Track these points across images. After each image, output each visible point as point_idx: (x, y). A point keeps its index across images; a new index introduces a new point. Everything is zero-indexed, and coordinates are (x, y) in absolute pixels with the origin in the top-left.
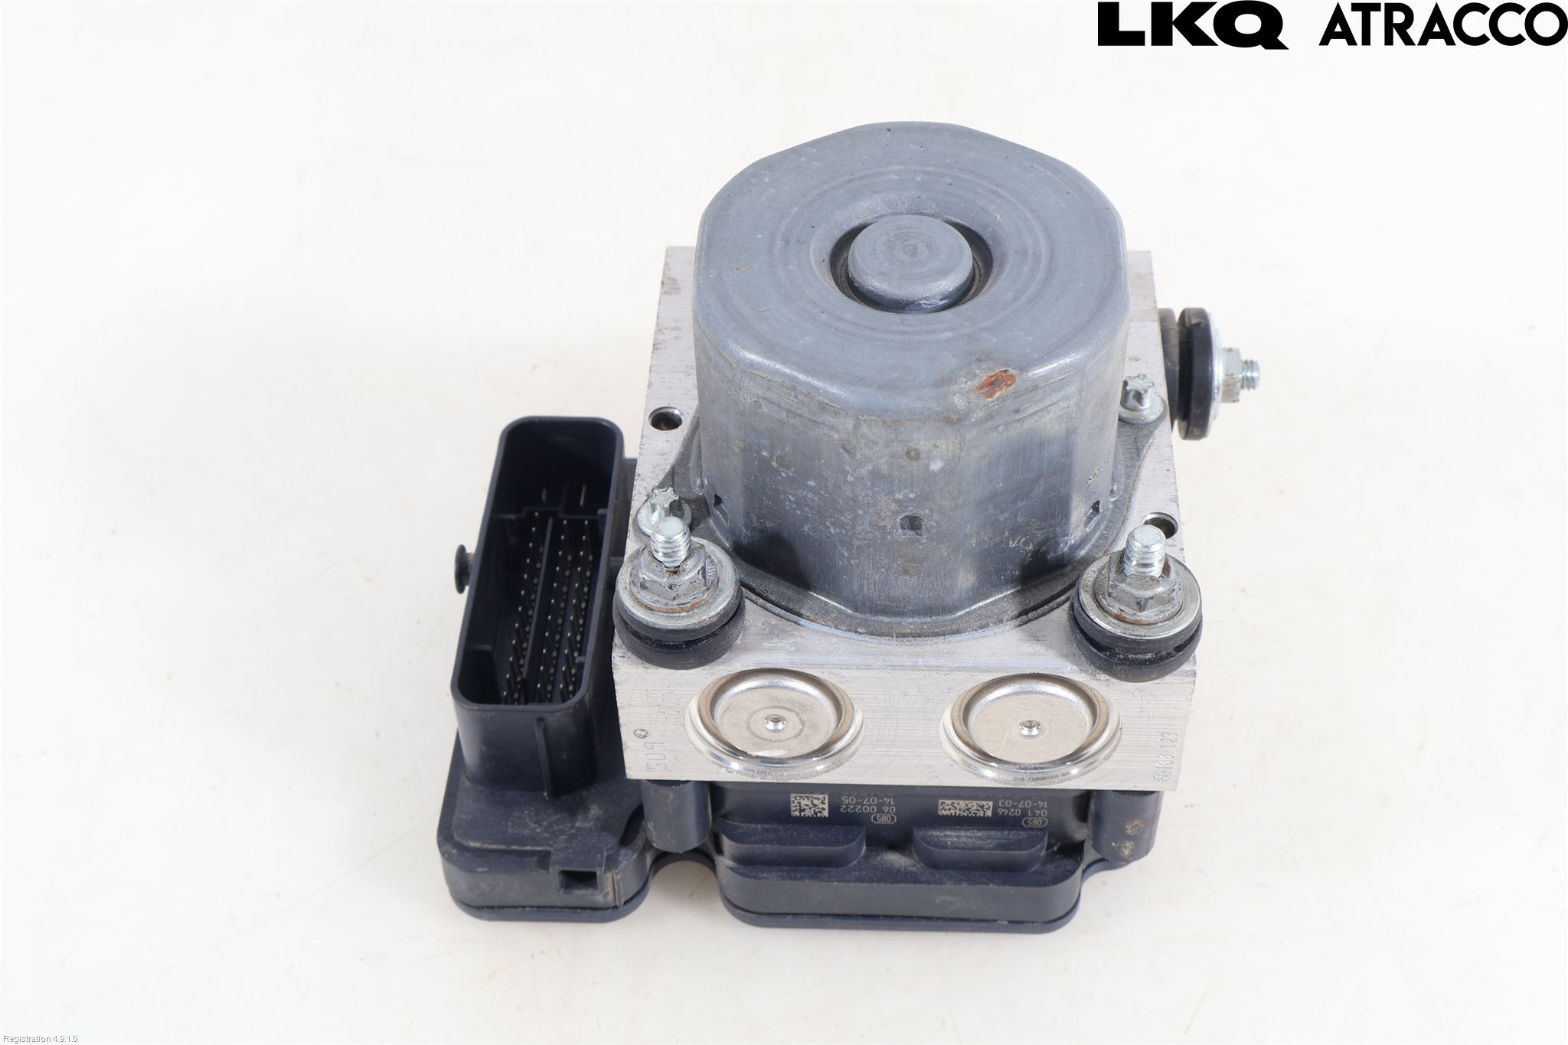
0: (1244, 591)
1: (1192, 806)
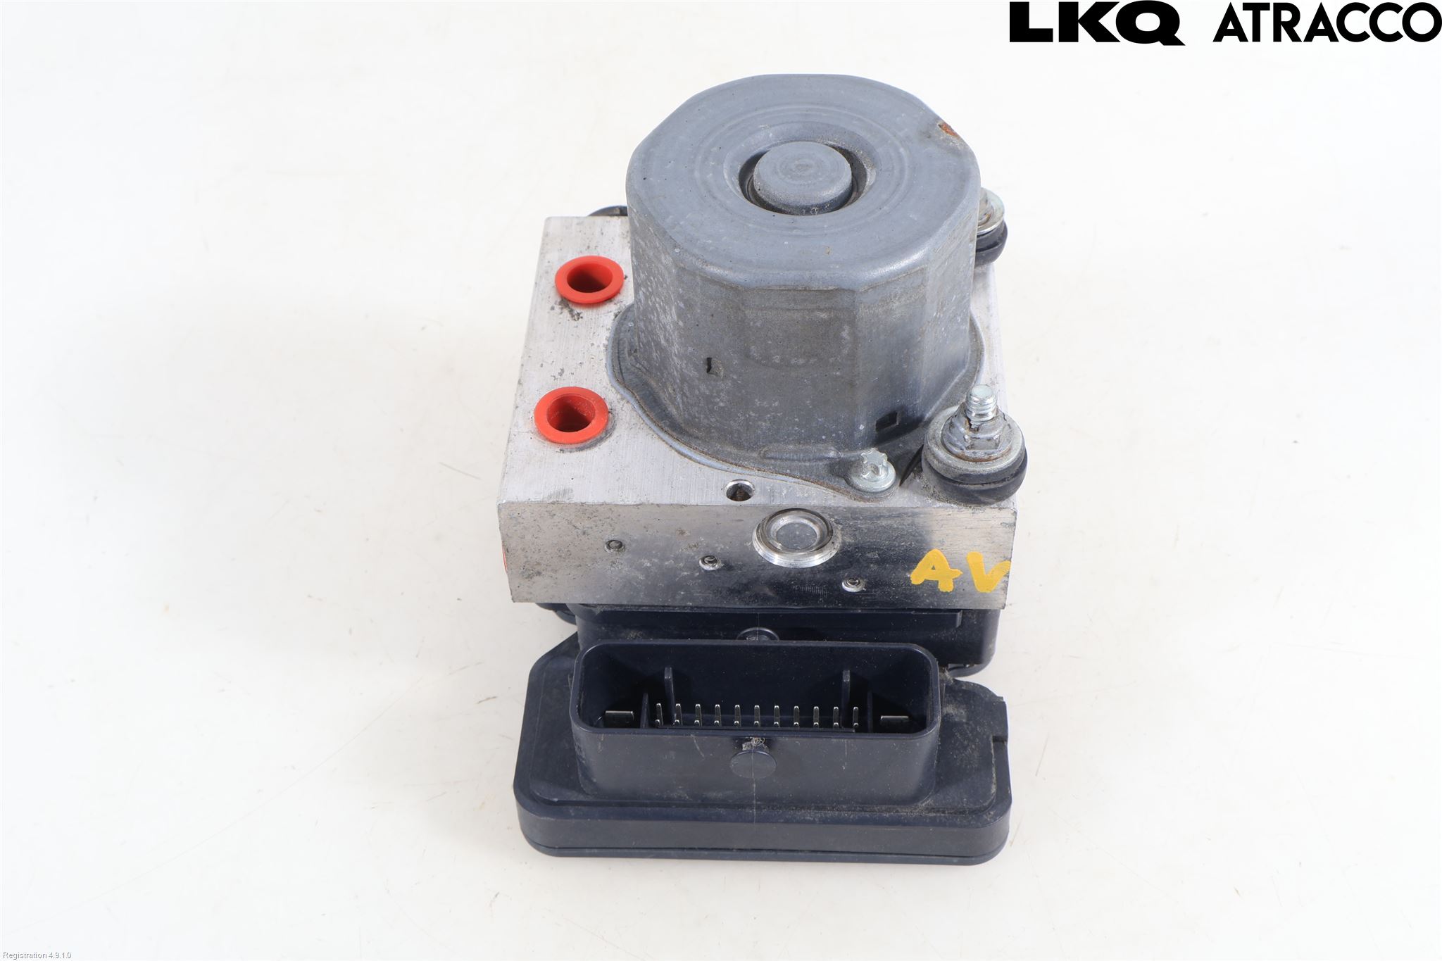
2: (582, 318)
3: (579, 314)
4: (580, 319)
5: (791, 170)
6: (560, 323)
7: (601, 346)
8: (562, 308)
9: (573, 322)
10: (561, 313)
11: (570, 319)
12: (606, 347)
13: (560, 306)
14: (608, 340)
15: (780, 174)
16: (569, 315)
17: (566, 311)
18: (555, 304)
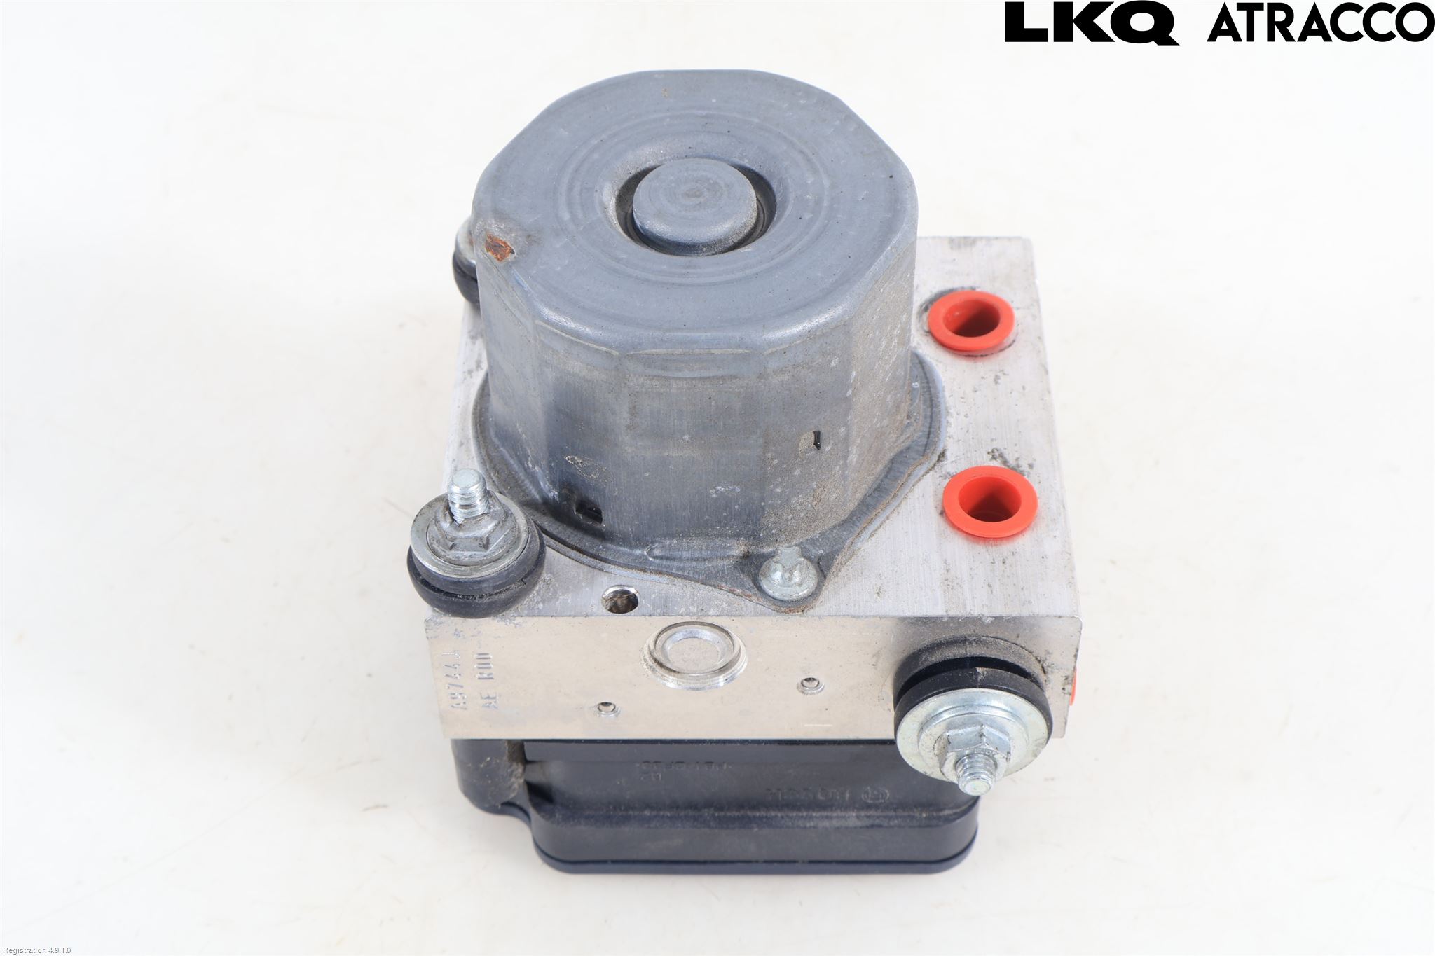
0: (1113, 562)
1: (1053, 779)
2: (989, 453)
3: (994, 458)
4: (990, 450)
5: (709, 189)
6: (1016, 445)
7: (955, 414)
8: (1018, 466)
9: (999, 447)
10: (1017, 459)
11: (1003, 451)
12: (948, 413)
13: (1021, 469)
14: (948, 422)
15: (722, 184)
16: (1006, 456)
17: (1012, 462)
18: (1029, 473)
